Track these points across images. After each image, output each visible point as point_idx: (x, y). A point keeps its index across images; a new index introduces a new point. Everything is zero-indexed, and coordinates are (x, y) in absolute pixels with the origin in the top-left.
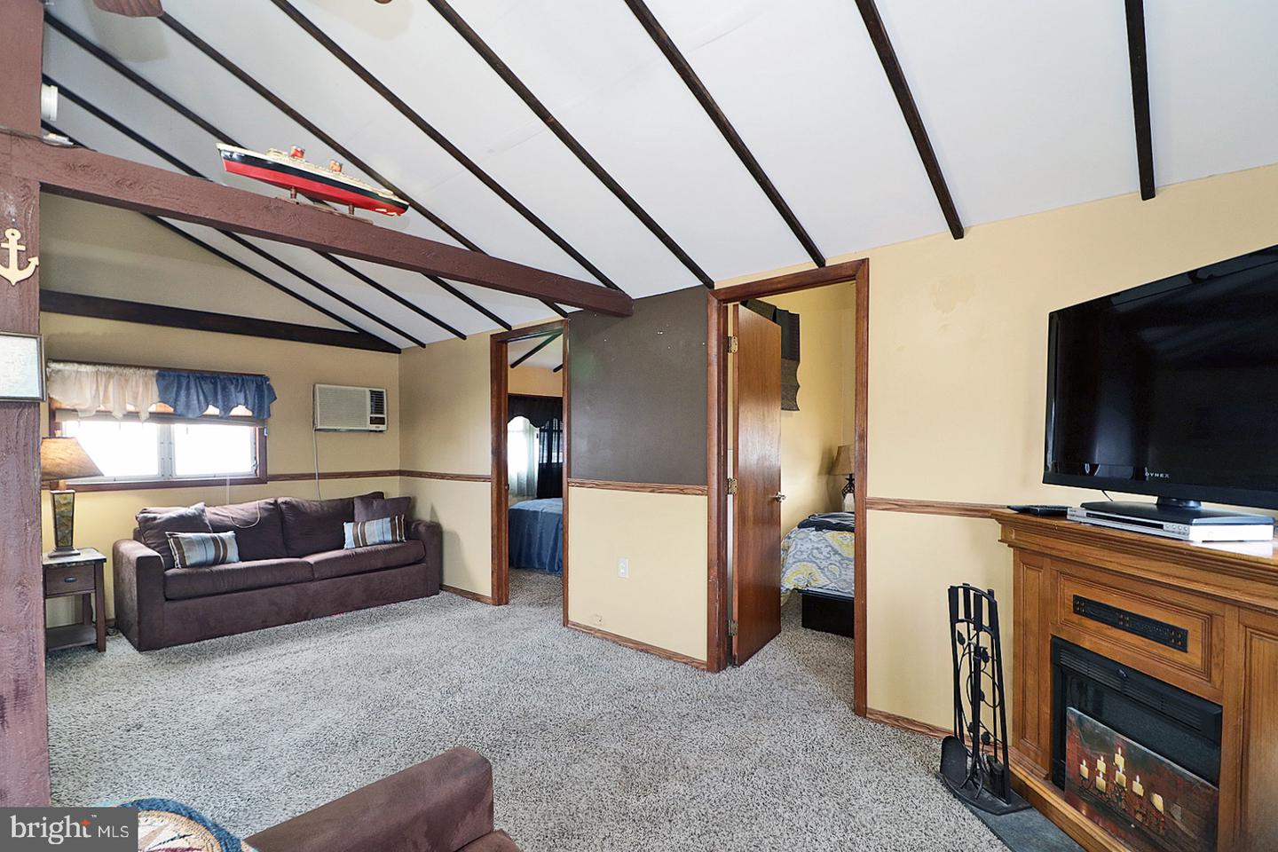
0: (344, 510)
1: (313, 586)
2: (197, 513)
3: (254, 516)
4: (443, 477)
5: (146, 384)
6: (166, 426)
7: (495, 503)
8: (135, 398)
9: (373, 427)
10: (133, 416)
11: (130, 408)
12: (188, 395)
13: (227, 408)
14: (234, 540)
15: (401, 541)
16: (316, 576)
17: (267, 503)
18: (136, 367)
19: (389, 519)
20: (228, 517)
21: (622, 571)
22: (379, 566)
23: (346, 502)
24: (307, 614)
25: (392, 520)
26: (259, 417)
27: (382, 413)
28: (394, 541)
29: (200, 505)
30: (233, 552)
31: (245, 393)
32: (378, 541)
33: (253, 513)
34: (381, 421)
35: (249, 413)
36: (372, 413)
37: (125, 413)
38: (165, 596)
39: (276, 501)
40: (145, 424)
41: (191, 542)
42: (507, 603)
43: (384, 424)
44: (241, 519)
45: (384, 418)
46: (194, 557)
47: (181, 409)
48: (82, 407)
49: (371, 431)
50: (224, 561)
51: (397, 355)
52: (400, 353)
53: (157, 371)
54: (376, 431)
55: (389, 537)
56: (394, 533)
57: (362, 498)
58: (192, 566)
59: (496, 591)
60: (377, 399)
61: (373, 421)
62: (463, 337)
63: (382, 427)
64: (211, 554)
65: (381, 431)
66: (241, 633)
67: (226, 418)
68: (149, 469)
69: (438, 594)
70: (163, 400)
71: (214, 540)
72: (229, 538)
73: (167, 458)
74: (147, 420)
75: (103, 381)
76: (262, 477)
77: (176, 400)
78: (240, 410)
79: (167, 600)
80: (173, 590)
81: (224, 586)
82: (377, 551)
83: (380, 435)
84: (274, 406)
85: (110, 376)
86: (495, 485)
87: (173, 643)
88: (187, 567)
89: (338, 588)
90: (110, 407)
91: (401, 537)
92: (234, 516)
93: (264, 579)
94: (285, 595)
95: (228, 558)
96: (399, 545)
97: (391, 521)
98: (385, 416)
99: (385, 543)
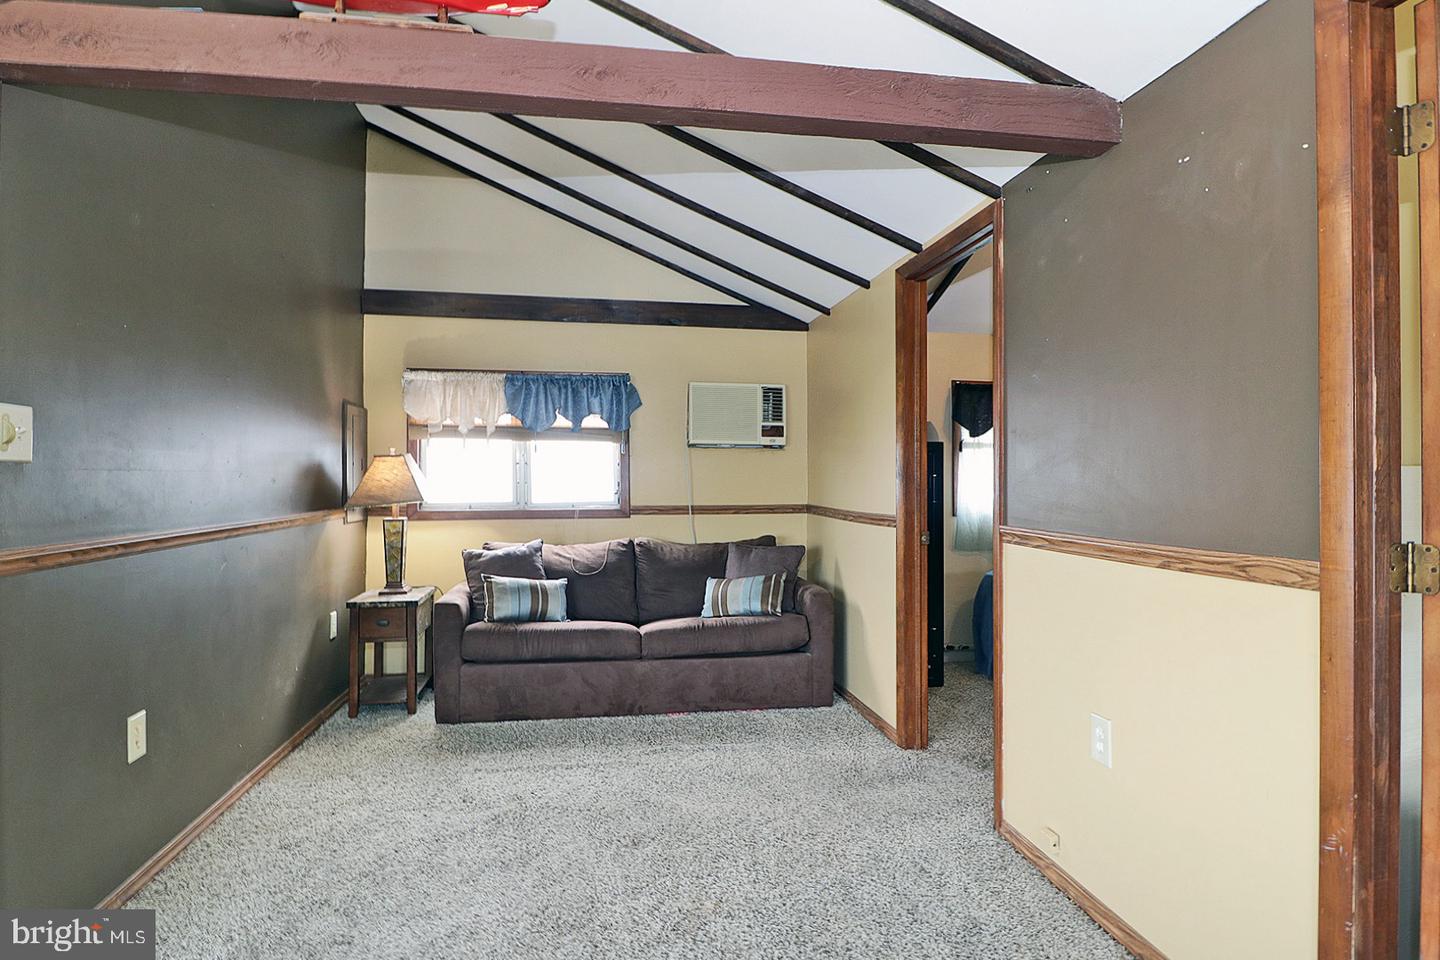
0: (713, 561)
1: (641, 667)
2: (528, 552)
3: (599, 561)
4: (846, 516)
5: (492, 390)
6: (522, 443)
7: (901, 564)
8: (482, 410)
9: (767, 441)
10: (479, 431)
11: (478, 421)
12: (537, 403)
13: (577, 420)
14: (564, 591)
15: (774, 615)
16: (644, 653)
17: (619, 544)
18: (483, 371)
19: (762, 578)
20: (569, 559)
21: (1099, 746)
22: (735, 649)
23: (720, 548)
24: (632, 706)
25: (768, 579)
26: (619, 430)
27: (781, 420)
28: (765, 614)
29: (536, 543)
30: (557, 606)
31: (601, 399)
32: (742, 611)
33: (599, 556)
34: (778, 432)
35: (605, 425)
36: (765, 419)
37: (471, 427)
38: (461, 657)
39: (631, 542)
40: (491, 441)
41: (504, 589)
42: (923, 747)
43: (782, 436)
44: (584, 563)
45: (782, 427)
46: (504, 608)
47: (529, 421)
48: (434, 422)
49: (765, 446)
50: (543, 618)
51: (805, 333)
52: (807, 330)
53: (505, 375)
54: (771, 447)
55: (757, 607)
56: (764, 600)
57: (738, 545)
58: (501, 621)
59: (902, 721)
60: (774, 398)
61: (766, 432)
62: (865, 284)
63: (779, 441)
64: (526, 607)
65: (781, 447)
66: (548, 719)
67: (577, 431)
68: (502, 496)
69: (831, 705)
70: (511, 412)
71: (534, 589)
72: (556, 588)
73: (522, 483)
74: (493, 435)
75: (450, 391)
76: (626, 510)
77: (524, 410)
78: (593, 421)
79: (466, 661)
80: (472, 648)
81: (527, 652)
82: (734, 626)
83: (780, 452)
84: (639, 413)
85: (457, 384)
86: (901, 534)
87: (470, 718)
88: (494, 621)
89: (676, 675)
90: (457, 420)
91: (774, 607)
92: (576, 558)
93: (579, 648)
94: (605, 674)
95: (548, 615)
96: (769, 619)
97: (764, 581)
98: (783, 424)
99: (752, 614)
